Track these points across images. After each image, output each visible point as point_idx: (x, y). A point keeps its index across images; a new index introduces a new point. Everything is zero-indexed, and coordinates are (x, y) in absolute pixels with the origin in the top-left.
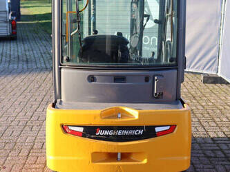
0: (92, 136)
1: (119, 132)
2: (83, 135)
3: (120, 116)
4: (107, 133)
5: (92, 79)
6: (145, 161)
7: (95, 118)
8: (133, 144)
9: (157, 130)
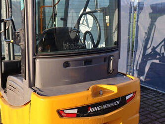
0: (85, 115)
1: (105, 107)
2: (78, 115)
3: (101, 93)
4: (96, 109)
5: (66, 65)
8: (114, 114)
9: (127, 98)
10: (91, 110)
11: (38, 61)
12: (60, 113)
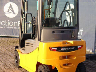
0: (60, 51)
1: (68, 49)
2: (57, 50)
3: (67, 43)
4: (64, 49)
5: (54, 32)
6: (75, 58)
7: (61, 44)
9: (78, 47)
10: (62, 49)
11: (42, 30)
12: (50, 49)
